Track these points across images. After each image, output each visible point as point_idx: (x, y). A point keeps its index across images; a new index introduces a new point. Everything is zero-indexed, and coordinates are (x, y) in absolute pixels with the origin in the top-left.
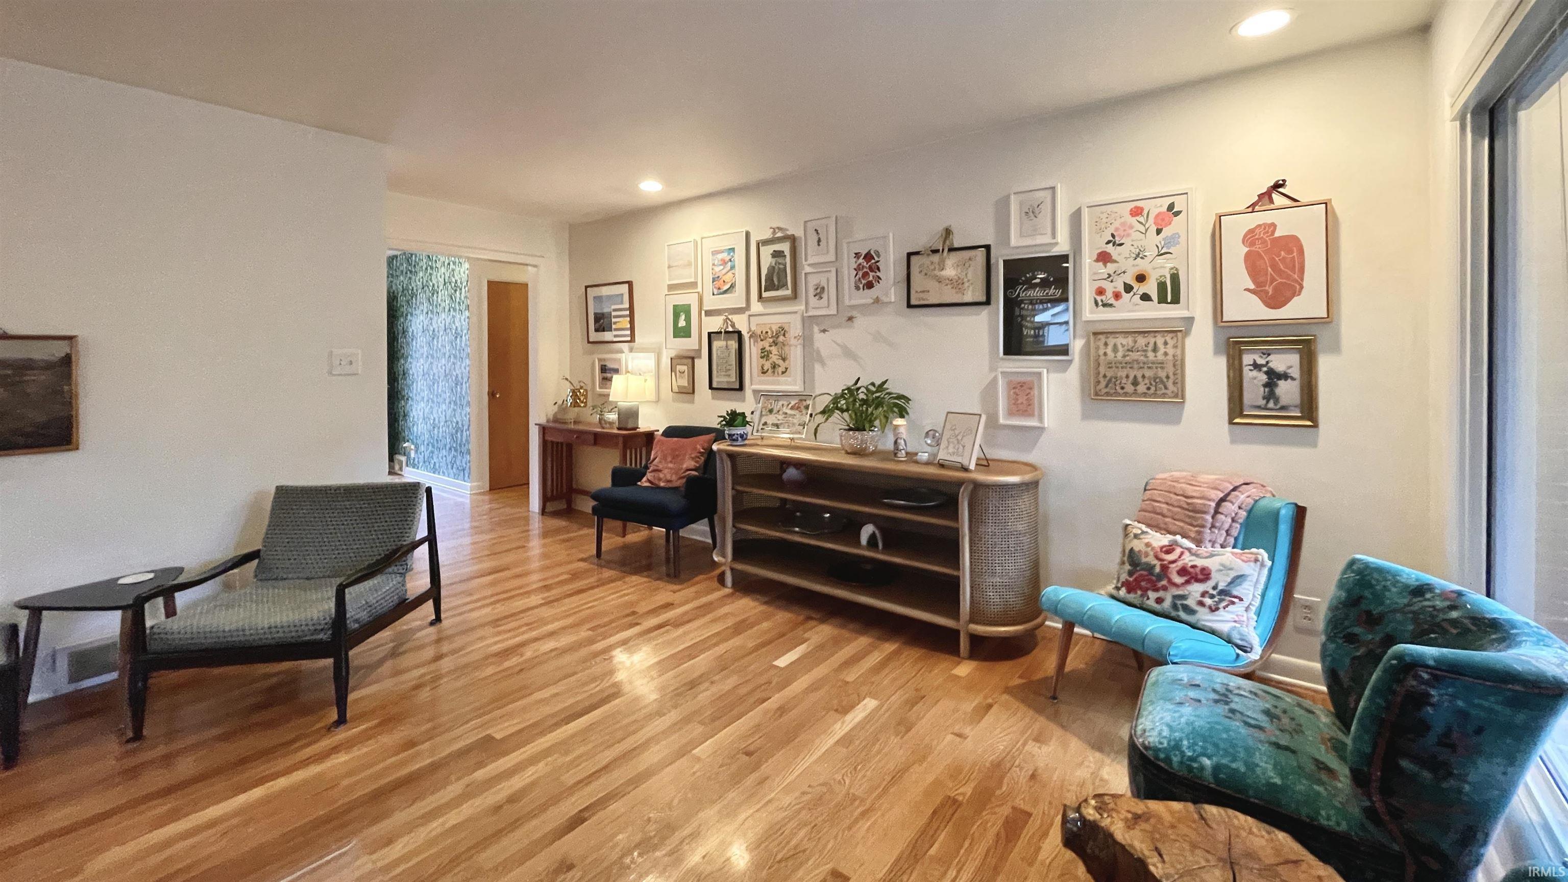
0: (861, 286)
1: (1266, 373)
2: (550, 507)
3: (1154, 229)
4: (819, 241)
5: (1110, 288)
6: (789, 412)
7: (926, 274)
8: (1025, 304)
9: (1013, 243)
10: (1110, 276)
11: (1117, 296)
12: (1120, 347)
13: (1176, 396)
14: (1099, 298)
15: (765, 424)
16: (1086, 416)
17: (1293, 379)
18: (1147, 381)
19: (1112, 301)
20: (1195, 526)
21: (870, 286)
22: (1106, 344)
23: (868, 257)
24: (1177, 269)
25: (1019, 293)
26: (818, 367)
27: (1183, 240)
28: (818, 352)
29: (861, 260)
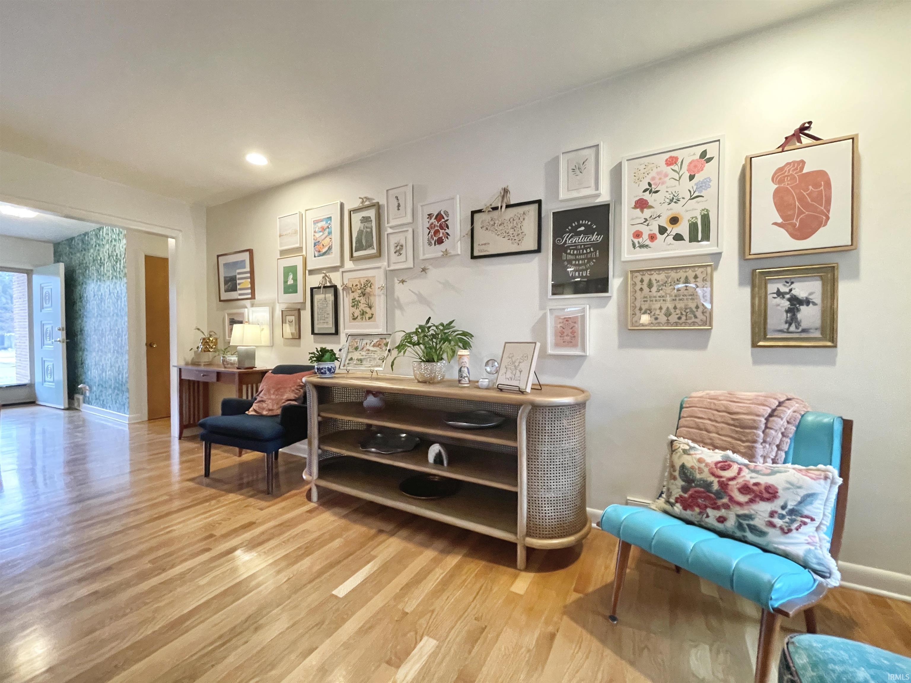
0: (433, 242)
1: (789, 300)
2: (187, 433)
3: (687, 175)
4: (399, 206)
5: (646, 231)
6: (372, 349)
7: (487, 229)
8: (571, 250)
9: (562, 196)
10: (646, 220)
11: (652, 238)
12: (654, 282)
13: (705, 324)
14: (636, 241)
15: (351, 359)
16: (622, 345)
17: (815, 304)
18: (678, 311)
19: (648, 242)
20: (743, 442)
21: (440, 241)
22: (642, 281)
23: (439, 217)
24: (707, 210)
25: (566, 241)
26: (398, 312)
27: (714, 183)
28: (398, 300)
29: (433, 220)
